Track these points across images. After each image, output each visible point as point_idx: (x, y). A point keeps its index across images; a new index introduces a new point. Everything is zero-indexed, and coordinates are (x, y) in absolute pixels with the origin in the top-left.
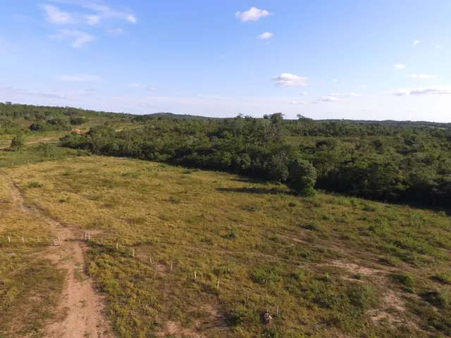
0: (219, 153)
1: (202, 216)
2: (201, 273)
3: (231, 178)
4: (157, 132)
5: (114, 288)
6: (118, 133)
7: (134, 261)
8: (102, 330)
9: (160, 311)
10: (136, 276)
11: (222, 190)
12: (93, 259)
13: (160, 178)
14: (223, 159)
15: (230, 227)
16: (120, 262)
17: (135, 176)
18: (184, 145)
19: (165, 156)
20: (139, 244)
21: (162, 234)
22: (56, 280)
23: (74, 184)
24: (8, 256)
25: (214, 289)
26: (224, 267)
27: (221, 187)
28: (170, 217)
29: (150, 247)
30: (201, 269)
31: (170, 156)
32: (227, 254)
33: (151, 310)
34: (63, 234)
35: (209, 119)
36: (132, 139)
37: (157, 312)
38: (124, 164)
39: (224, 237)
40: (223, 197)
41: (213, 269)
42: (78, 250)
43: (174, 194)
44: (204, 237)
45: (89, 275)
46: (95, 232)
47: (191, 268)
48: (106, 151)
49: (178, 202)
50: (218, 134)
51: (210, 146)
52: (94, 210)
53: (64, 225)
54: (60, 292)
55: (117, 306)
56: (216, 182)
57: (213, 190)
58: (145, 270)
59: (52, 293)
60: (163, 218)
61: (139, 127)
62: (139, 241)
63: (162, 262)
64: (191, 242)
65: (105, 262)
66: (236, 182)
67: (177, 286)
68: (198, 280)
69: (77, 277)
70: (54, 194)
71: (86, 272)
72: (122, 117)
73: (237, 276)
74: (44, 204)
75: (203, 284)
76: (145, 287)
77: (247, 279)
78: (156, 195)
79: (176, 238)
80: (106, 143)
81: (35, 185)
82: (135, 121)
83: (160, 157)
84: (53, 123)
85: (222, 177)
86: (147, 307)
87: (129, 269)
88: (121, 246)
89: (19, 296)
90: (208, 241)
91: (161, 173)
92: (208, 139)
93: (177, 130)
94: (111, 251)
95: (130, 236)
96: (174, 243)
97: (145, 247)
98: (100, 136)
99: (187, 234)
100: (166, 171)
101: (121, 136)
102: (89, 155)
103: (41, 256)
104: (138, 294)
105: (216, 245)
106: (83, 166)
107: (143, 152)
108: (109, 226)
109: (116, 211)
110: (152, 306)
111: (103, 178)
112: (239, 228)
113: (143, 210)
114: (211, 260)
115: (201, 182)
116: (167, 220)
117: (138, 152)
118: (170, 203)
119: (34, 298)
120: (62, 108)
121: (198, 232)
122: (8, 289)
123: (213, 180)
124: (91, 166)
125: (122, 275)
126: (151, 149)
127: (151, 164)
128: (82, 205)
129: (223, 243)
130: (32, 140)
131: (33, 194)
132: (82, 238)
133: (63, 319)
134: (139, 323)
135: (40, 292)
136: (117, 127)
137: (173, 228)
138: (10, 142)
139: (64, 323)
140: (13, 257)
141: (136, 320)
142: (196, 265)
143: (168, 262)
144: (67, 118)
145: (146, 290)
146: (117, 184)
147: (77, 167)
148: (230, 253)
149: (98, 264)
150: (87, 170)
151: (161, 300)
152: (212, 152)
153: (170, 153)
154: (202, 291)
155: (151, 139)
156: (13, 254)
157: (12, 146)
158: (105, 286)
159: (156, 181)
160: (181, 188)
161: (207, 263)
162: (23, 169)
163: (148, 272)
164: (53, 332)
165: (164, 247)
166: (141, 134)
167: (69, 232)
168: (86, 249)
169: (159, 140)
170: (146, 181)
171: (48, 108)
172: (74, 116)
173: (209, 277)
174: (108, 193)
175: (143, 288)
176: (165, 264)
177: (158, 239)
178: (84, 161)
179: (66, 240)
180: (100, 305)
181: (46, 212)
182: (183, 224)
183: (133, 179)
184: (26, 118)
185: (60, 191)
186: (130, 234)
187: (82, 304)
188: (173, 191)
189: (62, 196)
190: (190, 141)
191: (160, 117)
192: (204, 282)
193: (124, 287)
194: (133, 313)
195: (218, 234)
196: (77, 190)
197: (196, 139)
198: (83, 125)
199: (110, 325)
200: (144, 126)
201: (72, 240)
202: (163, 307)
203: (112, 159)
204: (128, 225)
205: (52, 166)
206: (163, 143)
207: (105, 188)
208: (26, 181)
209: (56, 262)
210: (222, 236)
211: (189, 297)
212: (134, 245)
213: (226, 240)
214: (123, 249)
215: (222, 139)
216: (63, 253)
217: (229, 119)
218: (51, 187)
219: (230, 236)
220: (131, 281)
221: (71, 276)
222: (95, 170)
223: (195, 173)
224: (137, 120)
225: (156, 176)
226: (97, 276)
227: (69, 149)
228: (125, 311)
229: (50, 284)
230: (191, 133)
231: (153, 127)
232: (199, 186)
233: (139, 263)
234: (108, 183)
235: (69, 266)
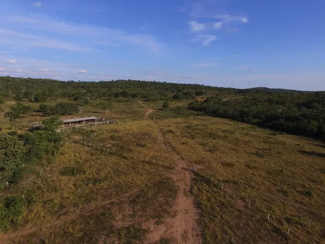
0: (305, 121)
1: (282, 171)
2: (273, 217)
3: (316, 143)
4: (253, 102)
5: (206, 207)
6: (225, 102)
7: (222, 193)
8: (195, 233)
9: (236, 234)
10: (223, 204)
11: (303, 152)
12: (196, 184)
13: (250, 136)
14: (308, 127)
15: (308, 186)
16: (213, 191)
17: (231, 133)
18: (273, 112)
19: (257, 120)
20: (227, 182)
21: (246, 178)
22: (173, 192)
23: (192, 134)
24: (152, 171)
25: (284, 233)
26: (296, 218)
27: (303, 149)
28: (254, 167)
29: (236, 186)
30: (274, 213)
31: (260, 120)
32: (301, 208)
33: (229, 231)
34: (181, 164)
35: (300, 92)
36: (233, 106)
37: (234, 234)
38: (225, 124)
39: (301, 193)
40: (305, 159)
41: (285, 217)
42: (188, 176)
43: (260, 149)
44: (280, 189)
45: (192, 194)
46: (200, 167)
47: (265, 210)
48: (215, 114)
49: (262, 156)
50: (308, 105)
51: (297, 114)
52: (202, 153)
53: (182, 158)
54: (174, 199)
55: (206, 220)
56: (299, 145)
57: (296, 151)
58: (229, 201)
59: (170, 199)
60: (248, 166)
61: (240, 98)
62: (228, 179)
63: (243, 199)
64: (269, 190)
65: (203, 188)
66: (319, 147)
67: (252, 220)
68: (270, 222)
69: (185, 193)
70: (180, 138)
71: (191, 191)
72: (229, 91)
73: (309, 230)
74: (173, 144)
75: (275, 226)
76: (228, 213)
77: (320, 235)
78: (245, 148)
79: (256, 184)
80: (216, 108)
81: (170, 132)
82: (238, 94)
83: (253, 120)
84: (185, 94)
85: (305, 141)
86: (226, 228)
87: (218, 197)
88: (215, 180)
89: (154, 195)
90: (285, 193)
91: (251, 133)
92: (297, 108)
93: (269, 101)
94: (208, 182)
95: (222, 174)
96: (254, 187)
97: (231, 185)
98: (212, 103)
99: (266, 182)
100: (256, 131)
101: (226, 104)
102: (203, 116)
103: (168, 175)
104: (221, 217)
105: (290, 197)
106: (199, 122)
107: (240, 116)
108: (209, 165)
109: (215, 155)
110: (230, 228)
111: (209, 131)
112: (317, 188)
113: (234, 158)
114: (284, 208)
115: (285, 143)
116: (251, 168)
117: (237, 116)
118: (255, 156)
119: (161, 199)
120: (192, 85)
121: (276, 183)
122: (150, 189)
123: (297, 143)
124: (204, 122)
125: (213, 200)
126: (247, 114)
127: (245, 125)
128: (195, 148)
129: (299, 197)
130: (173, 104)
131: (169, 136)
132: (191, 169)
133: (173, 217)
134: (220, 237)
135: (164, 196)
136: (224, 98)
137: (255, 175)
138: (162, 105)
139: (174, 220)
140: (154, 172)
141: (218, 235)
142: (270, 209)
143: (247, 200)
144: (194, 91)
145: (228, 216)
146: (218, 137)
147: (196, 122)
148: (305, 208)
149: (198, 188)
150: (200, 125)
151: (238, 227)
152: (299, 119)
153: (261, 119)
154: (273, 232)
155: (247, 107)
156: (154, 170)
157: (163, 107)
158: (200, 204)
159: (247, 138)
160: (266, 146)
161: (280, 210)
162: (166, 121)
163: (231, 203)
164: (167, 223)
165: (245, 188)
166: (241, 103)
167: (185, 164)
168: (193, 176)
169: (254, 108)
170: (239, 136)
171: (184, 85)
172: (198, 90)
173: (280, 222)
174: (212, 142)
175: (226, 213)
176: (245, 201)
177: (242, 181)
178: (200, 119)
179: (182, 168)
180: (196, 216)
181: (174, 149)
182: (264, 174)
183: (230, 135)
184: (172, 91)
185: (183, 137)
186: (222, 173)
187: (185, 211)
188: (259, 147)
189: (184, 140)
190: (280, 109)
191: (257, 91)
192: (275, 224)
193: (213, 209)
194: (217, 229)
195: (295, 189)
196: (193, 137)
197: (285, 108)
198: (203, 96)
199: (200, 231)
200: (243, 97)
201: (186, 169)
202: (238, 233)
203: (217, 119)
204: (222, 167)
205: (181, 121)
206: (256, 110)
207: (210, 138)
208: (167, 129)
209: (175, 180)
210: (298, 192)
211: (261, 232)
212: (224, 181)
213: (302, 196)
214: (216, 182)
215: (310, 110)
216: (179, 176)
217: (321, 92)
218: (179, 134)
219: (307, 193)
220: (218, 206)
221: (182, 192)
222: (206, 126)
223: (280, 136)
224: (239, 93)
225: (247, 134)
226: (197, 196)
227: (192, 111)
228: (212, 226)
229: (170, 193)
230: (281, 104)
231: (251, 97)
232: (282, 146)
233: (226, 195)
234: (213, 135)
235: (182, 185)
